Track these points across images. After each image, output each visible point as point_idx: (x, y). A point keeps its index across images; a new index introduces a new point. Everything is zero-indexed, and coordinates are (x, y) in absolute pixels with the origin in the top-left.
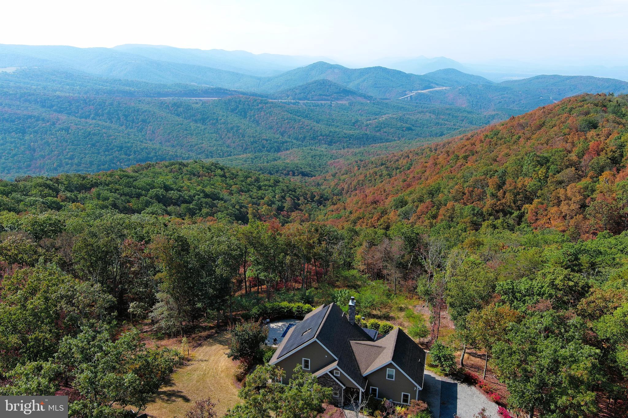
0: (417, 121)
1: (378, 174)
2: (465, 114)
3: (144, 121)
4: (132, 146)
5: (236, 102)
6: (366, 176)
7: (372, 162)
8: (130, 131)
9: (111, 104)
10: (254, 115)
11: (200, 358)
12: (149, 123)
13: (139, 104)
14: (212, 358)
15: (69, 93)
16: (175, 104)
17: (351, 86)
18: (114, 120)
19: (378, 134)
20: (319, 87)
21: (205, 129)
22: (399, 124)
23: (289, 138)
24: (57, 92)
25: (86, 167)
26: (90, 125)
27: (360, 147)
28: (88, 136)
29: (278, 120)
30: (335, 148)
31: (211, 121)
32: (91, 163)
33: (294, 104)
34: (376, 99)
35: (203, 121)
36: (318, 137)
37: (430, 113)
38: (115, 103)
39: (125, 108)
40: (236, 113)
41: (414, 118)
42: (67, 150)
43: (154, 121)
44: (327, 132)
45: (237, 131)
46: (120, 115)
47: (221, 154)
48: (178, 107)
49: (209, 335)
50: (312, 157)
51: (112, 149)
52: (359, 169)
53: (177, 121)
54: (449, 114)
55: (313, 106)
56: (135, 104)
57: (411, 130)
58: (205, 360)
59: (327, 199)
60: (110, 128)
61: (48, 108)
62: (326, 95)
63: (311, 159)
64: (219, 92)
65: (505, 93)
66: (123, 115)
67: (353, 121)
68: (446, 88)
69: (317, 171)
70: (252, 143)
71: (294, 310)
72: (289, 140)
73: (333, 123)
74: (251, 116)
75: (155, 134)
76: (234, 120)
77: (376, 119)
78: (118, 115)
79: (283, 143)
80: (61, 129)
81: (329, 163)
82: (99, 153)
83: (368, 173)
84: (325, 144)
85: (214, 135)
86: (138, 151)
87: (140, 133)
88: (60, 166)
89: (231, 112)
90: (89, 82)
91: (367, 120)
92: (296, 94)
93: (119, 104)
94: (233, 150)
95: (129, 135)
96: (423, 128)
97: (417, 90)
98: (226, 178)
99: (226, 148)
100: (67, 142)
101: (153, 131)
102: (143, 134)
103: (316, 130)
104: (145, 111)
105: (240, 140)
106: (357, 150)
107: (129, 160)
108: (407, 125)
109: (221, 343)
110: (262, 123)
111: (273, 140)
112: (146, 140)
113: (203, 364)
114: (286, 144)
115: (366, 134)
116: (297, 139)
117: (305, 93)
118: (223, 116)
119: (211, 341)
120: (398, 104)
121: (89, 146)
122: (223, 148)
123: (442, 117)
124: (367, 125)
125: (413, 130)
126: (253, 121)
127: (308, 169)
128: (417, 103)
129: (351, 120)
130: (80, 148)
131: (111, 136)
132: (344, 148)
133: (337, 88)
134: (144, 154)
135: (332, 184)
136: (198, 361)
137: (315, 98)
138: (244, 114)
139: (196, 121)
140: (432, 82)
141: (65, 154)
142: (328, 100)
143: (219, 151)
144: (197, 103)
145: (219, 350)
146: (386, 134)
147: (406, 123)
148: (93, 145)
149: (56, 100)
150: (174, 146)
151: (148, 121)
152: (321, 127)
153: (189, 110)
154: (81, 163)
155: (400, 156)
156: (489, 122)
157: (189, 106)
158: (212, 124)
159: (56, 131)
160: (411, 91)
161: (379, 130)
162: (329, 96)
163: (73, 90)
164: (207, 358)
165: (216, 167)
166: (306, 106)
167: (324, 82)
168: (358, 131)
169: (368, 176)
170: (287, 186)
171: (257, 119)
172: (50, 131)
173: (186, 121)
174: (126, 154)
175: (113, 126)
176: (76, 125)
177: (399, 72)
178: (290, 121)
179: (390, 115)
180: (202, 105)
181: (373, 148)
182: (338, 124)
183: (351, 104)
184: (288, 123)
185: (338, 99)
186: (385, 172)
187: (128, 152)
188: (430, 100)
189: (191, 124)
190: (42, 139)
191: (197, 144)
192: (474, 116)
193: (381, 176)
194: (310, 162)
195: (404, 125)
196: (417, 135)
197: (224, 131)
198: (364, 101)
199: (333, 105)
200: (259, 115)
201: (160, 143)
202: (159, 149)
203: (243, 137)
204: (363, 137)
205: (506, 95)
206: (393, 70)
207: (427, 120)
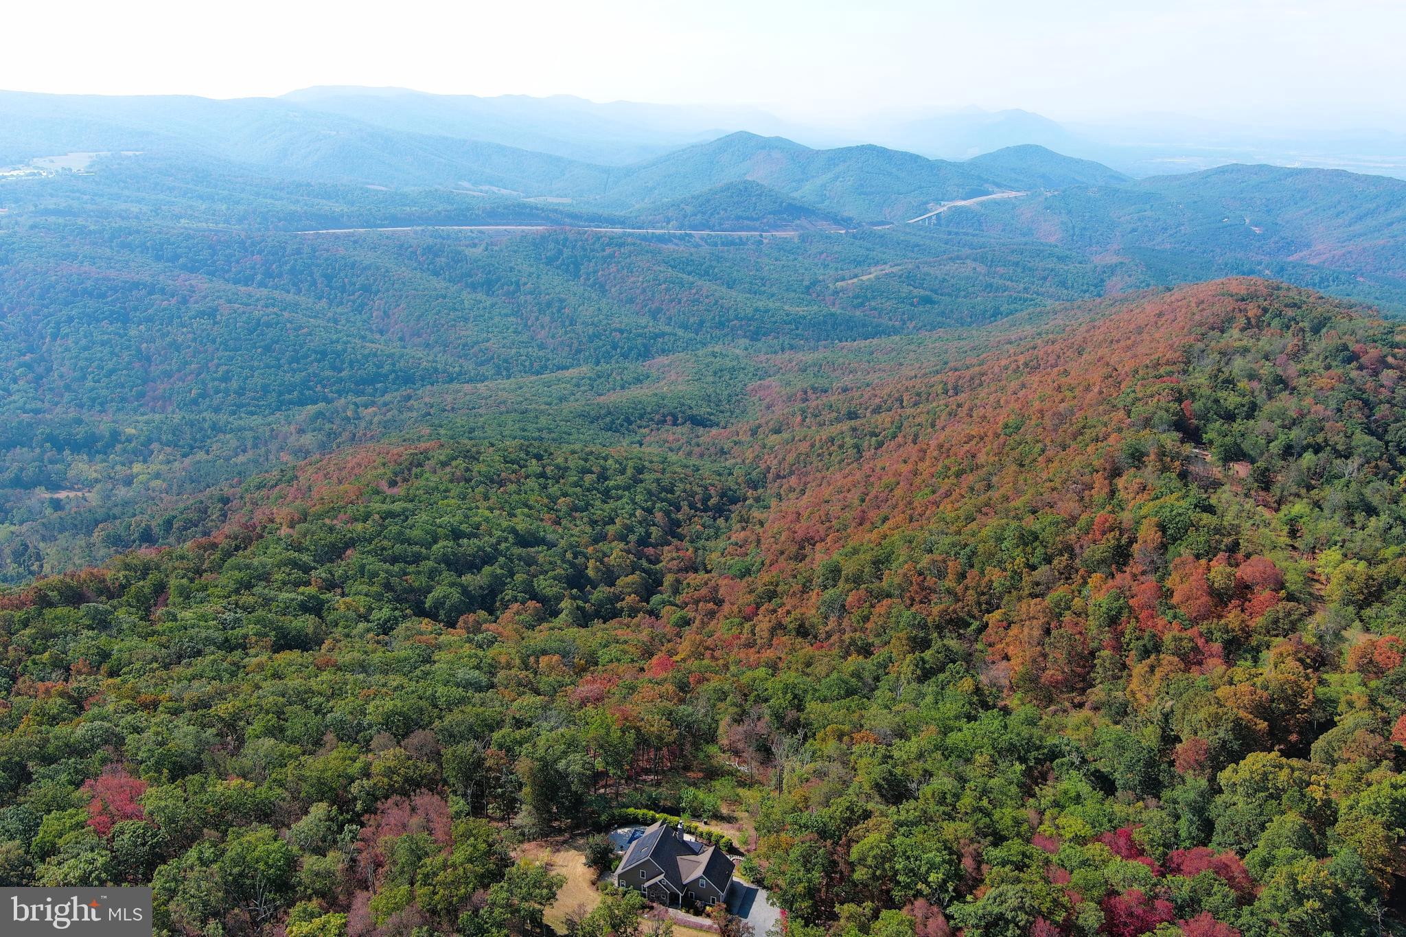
0: (944, 280)
2: (1052, 264)
3: (366, 289)
4: (345, 351)
5: (557, 242)
6: (813, 446)
9: (298, 252)
10: (596, 272)
11: (561, 862)
12: (376, 294)
13: (355, 249)
14: (570, 862)
15: (207, 221)
16: (429, 249)
17: (806, 192)
18: (304, 286)
19: (858, 313)
20: (736, 199)
21: (493, 305)
22: (905, 289)
23: (669, 324)
24: (182, 221)
25: (254, 399)
26: (258, 300)
27: (816, 349)
28: (255, 330)
29: (645, 284)
30: (764, 350)
31: (506, 287)
32: (265, 389)
33: (681, 238)
34: (859, 224)
35: (489, 286)
36: (729, 321)
37: (975, 260)
38: (306, 250)
39: (327, 259)
40: (558, 268)
41: (940, 273)
42: (216, 361)
43: (387, 290)
44: (750, 311)
45: (559, 311)
46: (317, 275)
47: (527, 363)
48: (436, 255)
49: (565, 839)
50: (715, 373)
51: (306, 356)
52: (804, 420)
53: (435, 289)
54: (1017, 264)
55: (723, 244)
56: (346, 250)
57: (931, 302)
59: (734, 501)
60: (295, 306)
61: (168, 260)
62: (752, 219)
63: (711, 379)
64: (521, 213)
65: (1148, 206)
66: (322, 276)
67: (806, 283)
68: (1019, 194)
69: (722, 412)
70: (591, 339)
71: (640, 816)
72: (668, 329)
73: (763, 289)
74: (588, 274)
75: (389, 317)
76: (554, 283)
77: (856, 276)
78: (311, 274)
79: (656, 337)
80: (201, 314)
81: (750, 387)
82: (279, 367)
83: (818, 438)
84: (745, 337)
85: (512, 319)
86: (358, 361)
87: (358, 316)
88: (203, 395)
89: (547, 265)
90: (243, 190)
91: (837, 280)
92: (685, 216)
93: (314, 251)
94: (550, 356)
95: (336, 322)
96: (957, 297)
97: (952, 200)
98: (547, 478)
99: (536, 349)
100: (214, 341)
101: (385, 312)
102: (365, 317)
103: (726, 306)
104: (368, 267)
105: (566, 333)
106: (809, 357)
107: (341, 380)
108: (922, 292)
110: (613, 290)
111: (634, 331)
112: (371, 331)
114: (661, 340)
115: (833, 315)
116: (685, 327)
117: (704, 213)
118: (530, 274)
119: (567, 846)
120: (908, 238)
121: (259, 350)
122: (530, 349)
123: (1001, 270)
124: (836, 293)
125: (935, 303)
126: (592, 286)
127: (703, 410)
128: (949, 233)
129: (802, 281)
130: (241, 356)
131: (301, 327)
132: (783, 350)
133: (775, 202)
134: (370, 367)
135: (749, 455)
137: (727, 224)
138: (573, 269)
139: (474, 287)
140: (987, 181)
141: (213, 369)
142: (755, 229)
144: (475, 245)
145: (574, 856)
146: (876, 313)
147: (921, 286)
148: (267, 349)
149: (184, 244)
150: (429, 345)
151: (374, 288)
152: (738, 299)
153: (459, 261)
154: (244, 389)
156: (1102, 281)
158: (507, 294)
159: (190, 318)
160: (938, 201)
161: (862, 304)
162: (758, 219)
163: (214, 215)
164: (566, 862)
166: (706, 244)
167: (746, 188)
168: (815, 307)
170: (658, 481)
171: (602, 280)
172: (180, 317)
173: (454, 288)
174: (333, 368)
175: (301, 299)
176: (230, 302)
177: (915, 158)
178: (671, 285)
179: (887, 267)
180: (487, 249)
181: (845, 351)
182: (774, 289)
183: (803, 239)
184: (667, 290)
185: (776, 227)
186: (849, 441)
187: (338, 364)
188: (980, 224)
189: (464, 294)
190: (163, 336)
191: (477, 343)
192: (1071, 267)
193: (841, 447)
194: (710, 390)
195: (916, 291)
196: (943, 314)
197: (532, 311)
198: (833, 230)
199: (765, 241)
200: (606, 273)
201: (402, 339)
202: (402, 356)
203: (571, 324)
204: (825, 322)
205: (1148, 213)
206: (902, 153)
207: (968, 278)
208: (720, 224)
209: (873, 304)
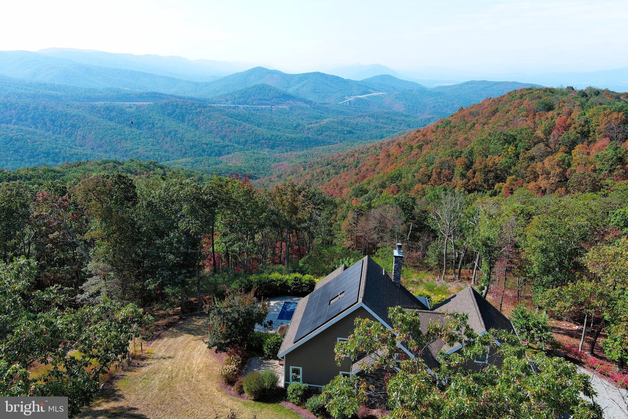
0: (357, 124)
1: (326, 173)
2: (403, 118)
3: (73, 126)
4: (60, 152)
5: (173, 106)
6: (313, 176)
7: (318, 163)
8: (58, 136)
9: (36, 108)
10: (193, 119)
11: (160, 354)
12: (78, 129)
13: (67, 108)
14: (180, 353)
16: (107, 108)
17: (291, 91)
18: (39, 125)
19: (320, 137)
20: (259, 91)
21: (140, 134)
22: (340, 128)
23: (230, 142)
26: (12, 130)
27: (303, 150)
28: (9, 142)
29: (218, 124)
30: (277, 152)
31: (147, 126)
33: (234, 108)
34: (315, 104)
35: (139, 125)
36: (259, 140)
37: (369, 117)
38: (40, 107)
39: (52, 112)
40: (174, 118)
41: (355, 121)
43: (85, 126)
44: (269, 136)
45: (175, 135)
46: (46, 120)
47: (159, 159)
48: (111, 111)
49: (171, 323)
50: (255, 160)
51: (38, 155)
52: (305, 170)
53: (110, 126)
54: (388, 118)
55: (254, 110)
56: (63, 108)
57: (352, 133)
58: (170, 357)
60: (34, 133)
62: (266, 100)
63: (253, 162)
64: (154, 96)
65: (439, 97)
66: (49, 120)
67: (295, 125)
68: (383, 93)
69: (261, 174)
70: (191, 148)
71: (290, 283)
72: (230, 144)
73: (274, 127)
74: (189, 121)
75: (85, 139)
76: (172, 124)
77: (317, 122)
78: (44, 119)
79: (224, 147)
81: (273, 165)
82: (22, 160)
83: (315, 172)
84: (268, 147)
85: (151, 139)
86: (67, 157)
87: (69, 139)
89: (168, 116)
90: (9, 86)
91: (309, 124)
92: (235, 99)
93: (45, 108)
94: (171, 155)
95: (57, 141)
96: (363, 131)
97: (355, 95)
99: (163, 152)
101: (83, 137)
102: (72, 139)
103: (258, 133)
104: (75, 116)
105: (179, 145)
106: (300, 153)
108: (348, 129)
109: (190, 332)
110: (202, 127)
111: (213, 144)
112: (77, 146)
113: (167, 363)
114: (227, 148)
115: (308, 138)
116: (239, 143)
117: (244, 97)
118: (159, 120)
119: (175, 331)
120: (338, 109)
121: (11, 152)
122: (160, 153)
123: (381, 120)
124: (309, 129)
125: (354, 133)
126: (191, 126)
127: (252, 172)
128: (356, 108)
129: (293, 124)
131: (36, 142)
132: (287, 151)
133: (277, 93)
136: (158, 358)
137: (255, 102)
138: (181, 118)
139: (130, 125)
140: (369, 88)
142: (269, 105)
143: (157, 156)
144: (131, 107)
145: (189, 342)
146: (328, 138)
147: (347, 126)
148: (16, 151)
150: (107, 151)
151: (78, 126)
152: (262, 131)
153: (123, 114)
155: (346, 156)
157: (122, 110)
158: (148, 129)
160: (350, 96)
161: (321, 134)
162: (269, 100)
164: (172, 354)
165: (156, 166)
166: (246, 110)
167: (263, 87)
168: (300, 135)
169: (315, 175)
171: (196, 123)
173: (119, 126)
175: (38, 131)
177: (337, 78)
178: (231, 125)
179: (331, 119)
180: (137, 109)
181: (317, 150)
182: (280, 128)
183: (291, 109)
184: (229, 127)
185: (278, 104)
186: (332, 171)
187: (56, 158)
188: (368, 105)
189: (126, 128)
191: (132, 149)
193: (328, 175)
194: (254, 165)
195: (345, 128)
196: (358, 138)
197: (161, 136)
198: (304, 105)
199: (273, 110)
200: (198, 119)
201: (92, 149)
202: (91, 155)
203: (181, 141)
204: (305, 141)
205: (440, 100)
206: (332, 76)
207: (367, 124)
208: (252, 102)
209: (326, 133)
